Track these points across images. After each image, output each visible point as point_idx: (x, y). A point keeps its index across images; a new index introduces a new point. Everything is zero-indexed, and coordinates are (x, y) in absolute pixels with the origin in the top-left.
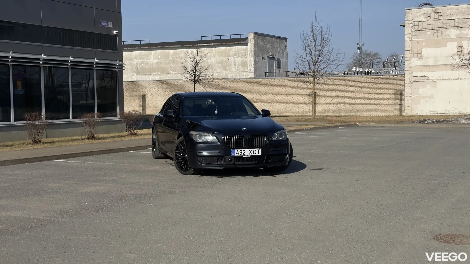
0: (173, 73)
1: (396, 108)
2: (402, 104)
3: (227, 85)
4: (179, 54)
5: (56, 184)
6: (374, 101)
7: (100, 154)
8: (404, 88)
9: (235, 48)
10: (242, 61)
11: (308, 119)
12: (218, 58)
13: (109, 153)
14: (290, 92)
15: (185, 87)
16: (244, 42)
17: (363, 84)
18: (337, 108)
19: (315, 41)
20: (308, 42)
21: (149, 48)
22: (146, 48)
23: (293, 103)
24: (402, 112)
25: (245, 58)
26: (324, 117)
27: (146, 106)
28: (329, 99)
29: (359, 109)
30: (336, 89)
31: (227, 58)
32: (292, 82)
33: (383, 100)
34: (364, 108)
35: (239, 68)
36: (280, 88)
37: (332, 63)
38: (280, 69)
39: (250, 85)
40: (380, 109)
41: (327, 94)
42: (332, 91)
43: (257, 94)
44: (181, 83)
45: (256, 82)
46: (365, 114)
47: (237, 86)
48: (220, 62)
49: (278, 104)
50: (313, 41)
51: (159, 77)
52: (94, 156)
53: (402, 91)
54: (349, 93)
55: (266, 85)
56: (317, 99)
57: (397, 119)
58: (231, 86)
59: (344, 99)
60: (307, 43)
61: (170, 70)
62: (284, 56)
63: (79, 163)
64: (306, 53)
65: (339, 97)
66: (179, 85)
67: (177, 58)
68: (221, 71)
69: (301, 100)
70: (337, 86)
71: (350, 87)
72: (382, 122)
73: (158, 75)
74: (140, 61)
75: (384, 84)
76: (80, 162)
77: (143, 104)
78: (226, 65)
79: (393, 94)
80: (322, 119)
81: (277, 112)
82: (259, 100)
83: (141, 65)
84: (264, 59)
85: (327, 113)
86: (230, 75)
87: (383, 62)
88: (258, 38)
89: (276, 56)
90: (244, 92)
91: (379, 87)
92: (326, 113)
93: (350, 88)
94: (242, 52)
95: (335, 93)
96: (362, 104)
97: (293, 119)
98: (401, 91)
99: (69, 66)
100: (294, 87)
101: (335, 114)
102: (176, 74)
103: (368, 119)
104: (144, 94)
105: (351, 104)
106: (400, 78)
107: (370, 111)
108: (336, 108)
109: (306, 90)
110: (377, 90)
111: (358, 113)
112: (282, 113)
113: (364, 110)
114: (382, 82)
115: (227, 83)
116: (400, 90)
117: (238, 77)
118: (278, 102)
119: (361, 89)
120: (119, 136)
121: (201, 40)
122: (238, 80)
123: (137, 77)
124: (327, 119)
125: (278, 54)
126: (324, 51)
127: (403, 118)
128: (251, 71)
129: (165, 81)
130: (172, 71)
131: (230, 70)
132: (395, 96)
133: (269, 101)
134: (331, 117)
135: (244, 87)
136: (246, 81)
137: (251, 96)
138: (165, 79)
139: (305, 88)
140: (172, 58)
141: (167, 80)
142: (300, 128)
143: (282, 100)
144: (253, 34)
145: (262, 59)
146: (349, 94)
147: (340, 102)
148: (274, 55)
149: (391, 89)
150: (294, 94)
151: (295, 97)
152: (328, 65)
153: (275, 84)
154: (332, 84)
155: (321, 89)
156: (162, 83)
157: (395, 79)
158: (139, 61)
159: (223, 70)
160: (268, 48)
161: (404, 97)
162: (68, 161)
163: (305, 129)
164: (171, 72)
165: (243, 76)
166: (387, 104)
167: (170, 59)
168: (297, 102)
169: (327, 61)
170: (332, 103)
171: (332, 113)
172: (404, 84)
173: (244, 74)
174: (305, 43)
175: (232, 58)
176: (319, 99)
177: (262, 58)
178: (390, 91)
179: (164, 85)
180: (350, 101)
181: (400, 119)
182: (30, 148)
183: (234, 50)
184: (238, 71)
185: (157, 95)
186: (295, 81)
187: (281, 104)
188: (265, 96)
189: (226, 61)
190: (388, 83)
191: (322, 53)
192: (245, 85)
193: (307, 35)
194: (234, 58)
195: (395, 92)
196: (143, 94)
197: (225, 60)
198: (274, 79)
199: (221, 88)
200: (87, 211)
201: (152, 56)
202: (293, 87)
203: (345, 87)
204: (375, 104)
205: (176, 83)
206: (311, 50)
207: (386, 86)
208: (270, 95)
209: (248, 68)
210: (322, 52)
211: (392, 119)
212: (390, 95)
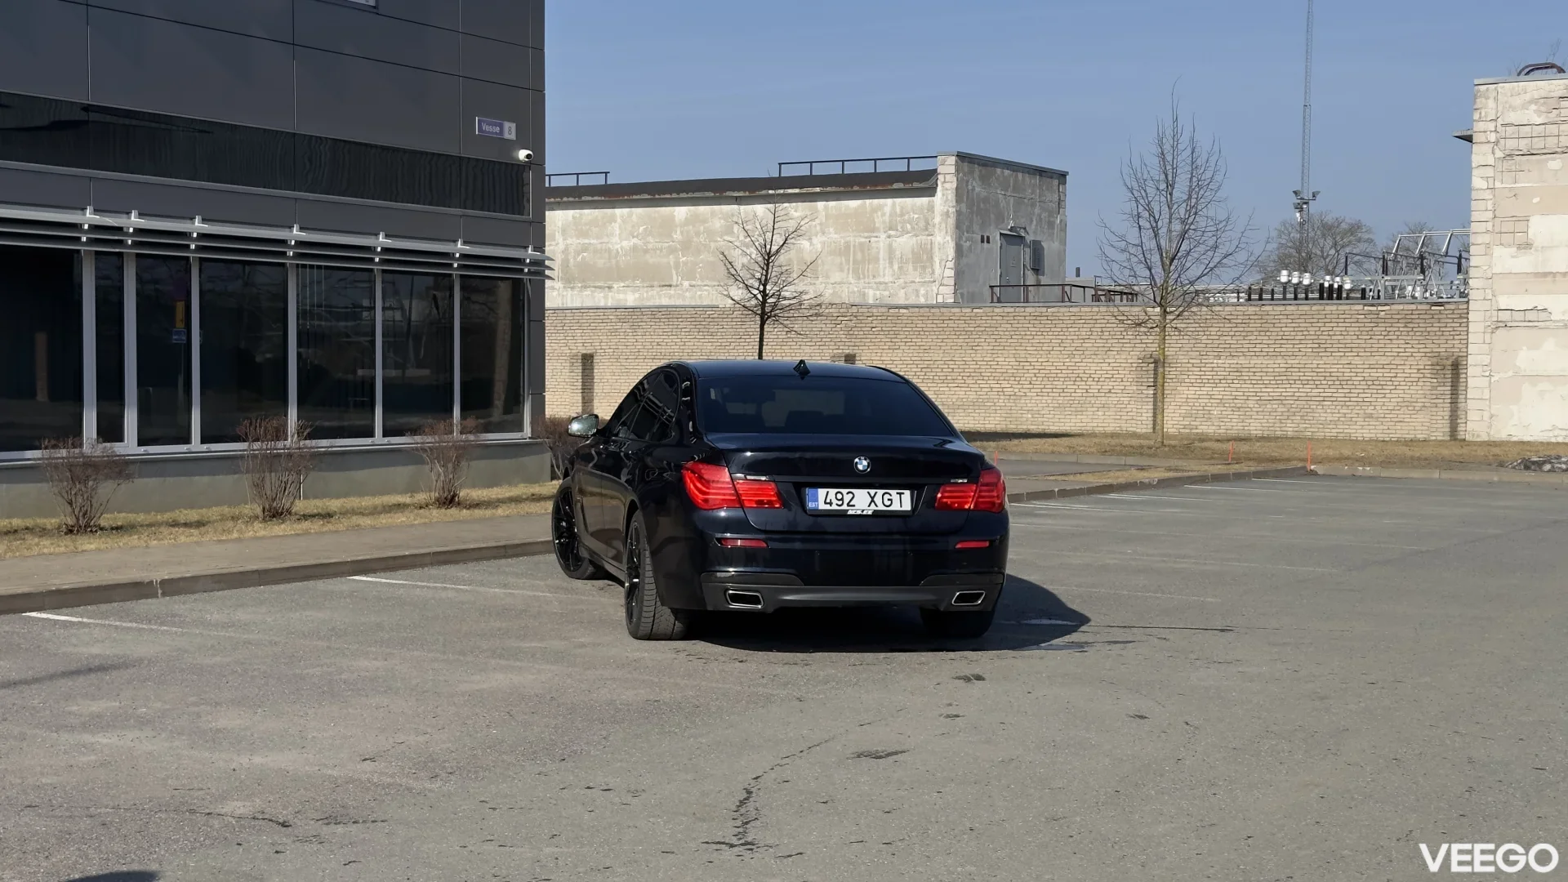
0: (686, 284)
1: (1437, 416)
2: (1459, 401)
3: (864, 325)
4: (705, 221)
5: (376, 659)
6: (1362, 391)
7: (488, 559)
8: (1467, 347)
9: (894, 205)
10: (915, 246)
11: (1142, 447)
12: (833, 236)
13: (517, 555)
14: (1077, 353)
15: (725, 330)
16: (922, 185)
17: (1324, 333)
18: (1234, 409)
19: (1170, 186)
20: (1145, 191)
21: (607, 199)
22: (599, 198)
23: (1085, 391)
24: (1459, 429)
25: (925, 237)
26: (1194, 440)
27: (595, 391)
28: (1208, 379)
29: (1309, 414)
30: (1232, 346)
31: (866, 238)
32: (1083, 321)
33: (1394, 387)
34: (1328, 411)
35: (905, 269)
36: (1041, 341)
37: (1224, 261)
38: (1041, 277)
39: (941, 329)
40: (1382, 416)
41: (1203, 361)
42: (1220, 354)
43: (964, 359)
44: (711, 316)
45: (962, 318)
46: (1331, 432)
47: (900, 329)
48: (843, 248)
49: (1035, 394)
50: (1163, 186)
51: (637, 295)
52: (471, 565)
53: (1460, 359)
54: (1276, 362)
55: (994, 329)
56: (1168, 381)
57: (1446, 452)
58: (880, 329)
59: (1259, 382)
60: (1142, 192)
61: (674, 272)
62: (1054, 234)
63: (428, 587)
64: (1140, 226)
65: (1243, 374)
66: (704, 323)
67: (698, 234)
68: (845, 280)
69: (1112, 380)
70: (1238, 338)
71: (1282, 339)
72: (1395, 463)
73: (636, 289)
74: (578, 241)
75: (1397, 333)
76: (431, 585)
77: (587, 384)
78: (860, 260)
79: (1429, 367)
80: (1189, 446)
81: (1032, 419)
82: (971, 378)
83: (579, 255)
84: (988, 242)
85: (1200, 427)
86: (875, 294)
87: (1384, 256)
88: (971, 172)
89: (1028, 233)
90: (922, 351)
91: (1380, 342)
92: (1196, 426)
93: (1279, 346)
94: (916, 216)
95: (1227, 362)
96: (1322, 399)
97: (1090, 447)
98: (1457, 360)
99: (377, 264)
100: (1091, 337)
101: (1229, 431)
102: (694, 286)
103: (1346, 452)
104: (589, 352)
105: (1284, 398)
106: (1453, 313)
107: (1349, 423)
108: (1232, 411)
109: (1131, 349)
110: (1373, 354)
111: (1306, 428)
112: (1047, 423)
113: (1328, 419)
114: (1390, 325)
115: (866, 321)
116: (1451, 354)
117: (902, 302)
118: (1035, 386)
119: (1319, 347)
120: (533, 495)
121: (778, 176)
122: (902, 311)
123: (565, 293)
124: (1206, 449)
125: (1033, 227)
126: (1201, 222)
127: (1465, 451)
128: (945, 282)
129: (660, 310)
130: (680, 278)
131: (874, 276)
132: (1435, 375)
133: (1006, 382)
134: (1218, 441)
135: (922, 333)
136: (929, 314)
137: (945, 364)
138: (657, 302)
139: (1128, 341)
140: (682, 233)
141: (667, 307)
142: (1122, 480)
143: (1050, 379)
144: (954, 158)
145: (982, 241)
146: (1278, 366)
147: (1247, 390)
148: (1021, 228)
149: (1421, 350)
150: (1091, 360)
151: (1094, 372)
152: (1212, 269)
153: (1024, 325)
154: (1218, 329)
155: (1180, 345)
156: (650, 316)
157: (1436, 317)
158: (574, 242)
159: (850, 276)
160: (1002, 205)
161: (1466, 378)
162: (391, 581)
163: (1140, 482)
164: (677, 281)
165: (918, 296)
166: (1406, 400)
167: (675, 236)
168: (1100, 387)
169: (1210, 253)
170: (1218, 393)
171: (1218, 428)
172: (1467, 335)
173: (922, 292)
174: (1135, 192)
175: (883, 236)
176: (1174, 380)
177: (982, 237)
178: (1417, 358)
179: (657, 324)
180: (1280, 386)
181: (1456, 455)
182: (262, 533)
183: (887, 210)
184: (902, 281)
185: (630, 357)
186: (1094, 318)
187: (1046, 394)
188: (991, 365)
189: (861, 244)
190: (1410, 329)
191: (1192, 227)
192: (925, 329)
193: (1143, 166)
194: (889, 237)
195: (1435, 360)
196: (584, 352)
197: (857, 244)
198: (1023, 309)
199: (844, 336)
200: (505, 757)
201: (618, 225)
202: (1087, 337)
203: (1264, 342)
204: (1365, 399)
205: (695, 316)
206: (1157, 217)
207: (1405, 340)
208: (1007, 363)
209: (933, 273)
210: (1192, 223)
211: (1427, 452)
212: (1419, 370)
